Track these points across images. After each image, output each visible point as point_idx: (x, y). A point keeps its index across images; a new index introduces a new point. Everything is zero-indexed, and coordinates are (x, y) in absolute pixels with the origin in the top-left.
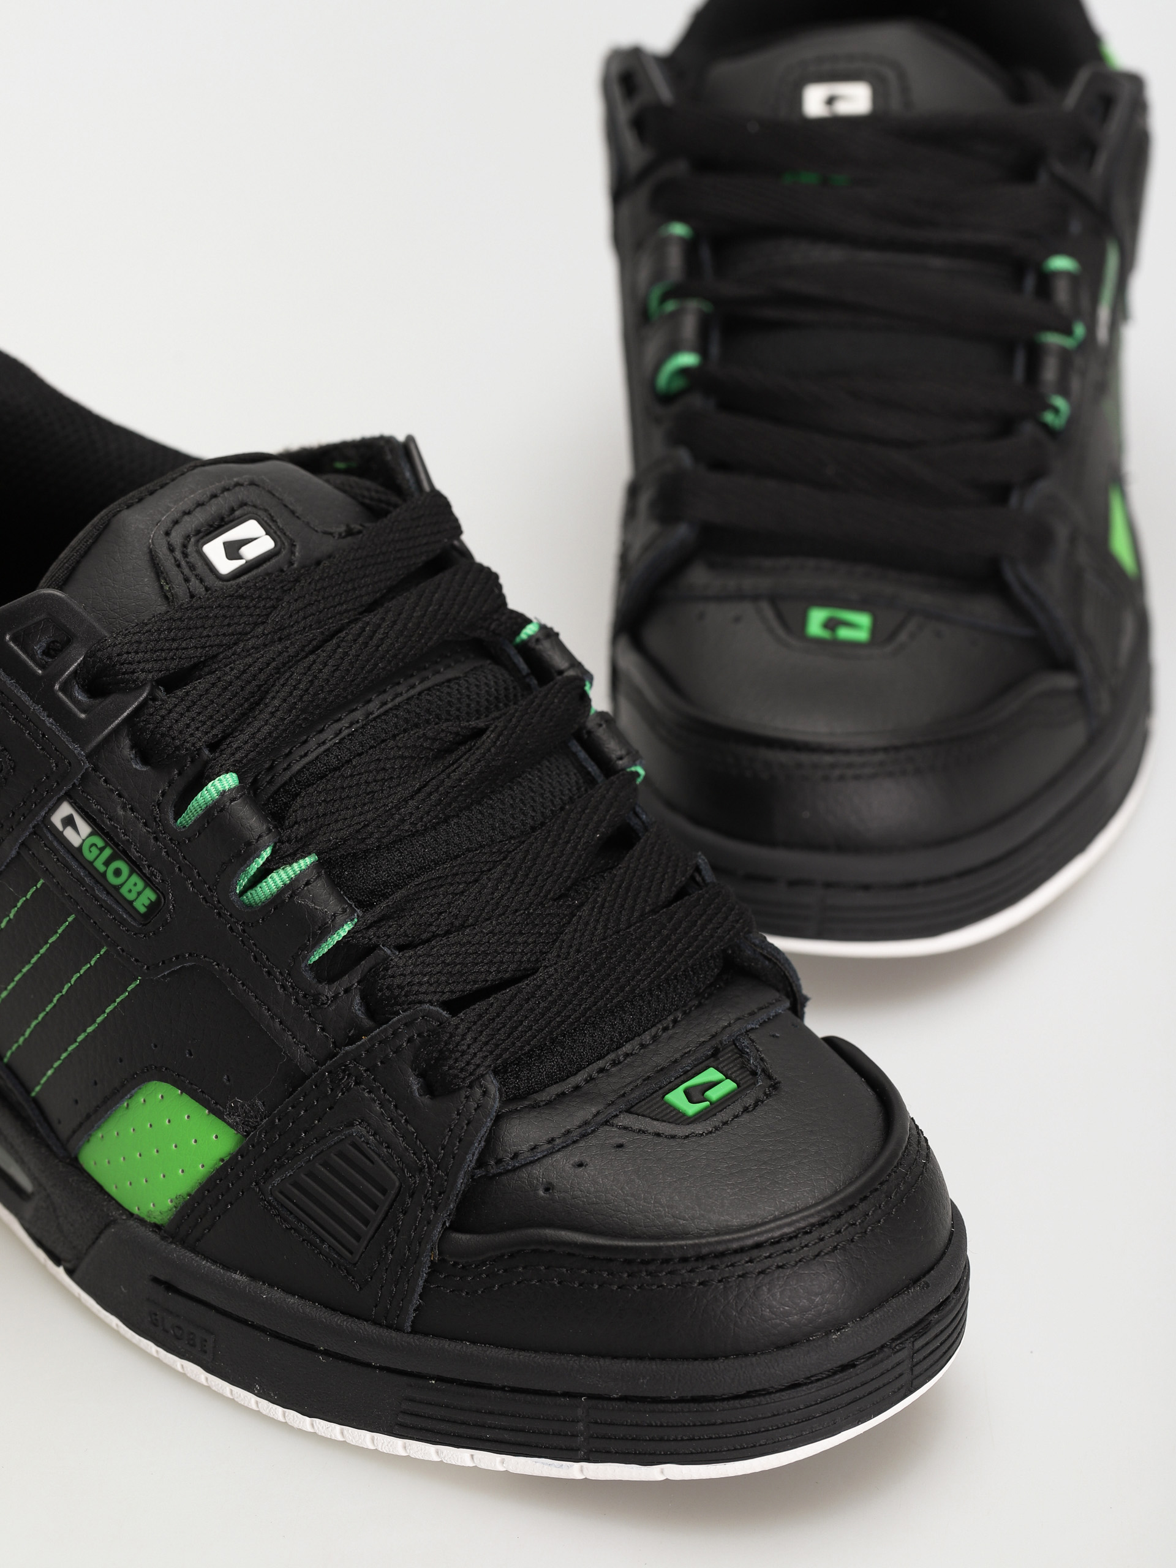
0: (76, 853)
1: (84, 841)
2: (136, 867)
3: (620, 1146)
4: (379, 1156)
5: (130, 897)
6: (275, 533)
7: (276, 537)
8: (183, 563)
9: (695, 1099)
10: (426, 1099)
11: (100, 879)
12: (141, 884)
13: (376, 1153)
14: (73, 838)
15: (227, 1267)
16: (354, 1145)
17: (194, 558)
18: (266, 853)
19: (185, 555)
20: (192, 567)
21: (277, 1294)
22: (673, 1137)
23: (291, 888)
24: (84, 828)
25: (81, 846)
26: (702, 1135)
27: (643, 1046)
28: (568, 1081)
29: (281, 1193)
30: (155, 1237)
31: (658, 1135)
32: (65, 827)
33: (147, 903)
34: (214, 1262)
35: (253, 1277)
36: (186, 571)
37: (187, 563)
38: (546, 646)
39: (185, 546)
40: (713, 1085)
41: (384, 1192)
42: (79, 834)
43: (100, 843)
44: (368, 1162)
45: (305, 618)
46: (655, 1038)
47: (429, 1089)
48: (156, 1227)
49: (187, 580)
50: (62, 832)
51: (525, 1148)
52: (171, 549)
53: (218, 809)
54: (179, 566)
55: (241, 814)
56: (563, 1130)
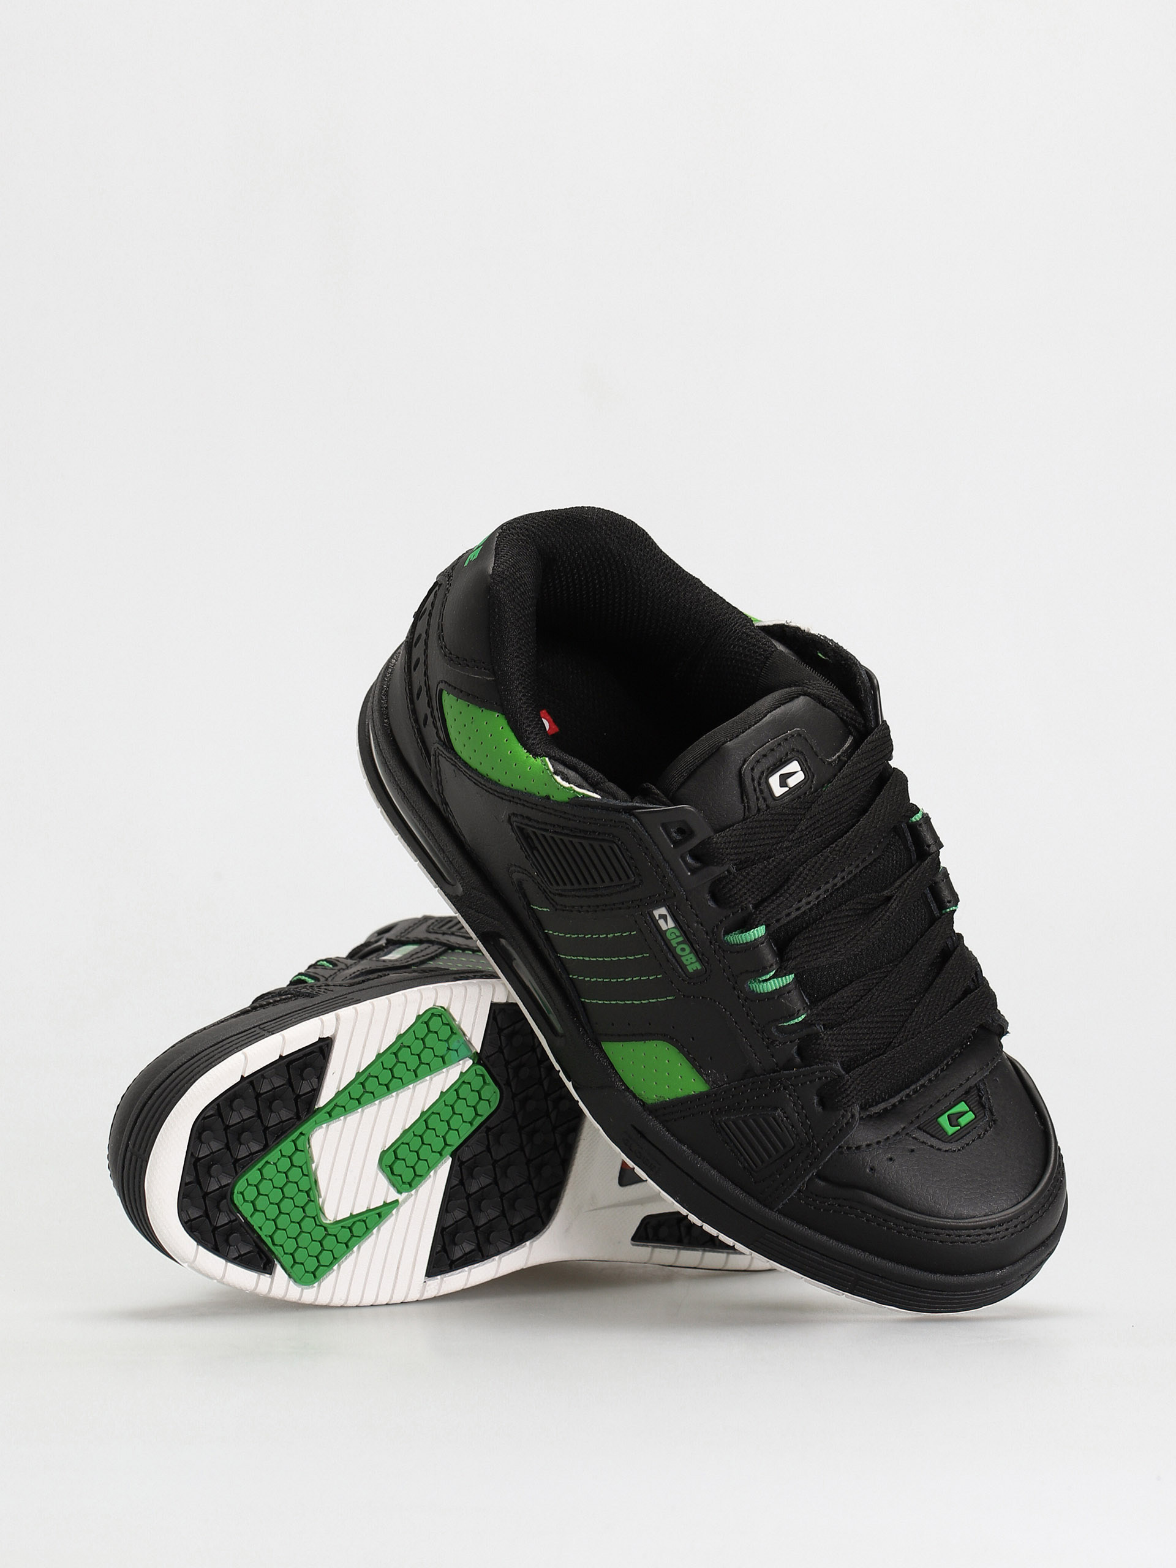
0: (662, 933)
1: (668, 929)
2: (694, 950)
3: (912, 1151)
4: (787, 1129)
5: (686, 963)
6: (806, 769)
7: (806, 773)
8: (758, 789)
9: (953, 1124)
10: (820, 1109)
11: (671, 950)
12: (694, 959)
13: (786, 1127)
14: (664, 927)
15: (680, 1141)
16: (774, 1118)
17: (763, 787)
18: (772, 974)
19: (759, 784)
20: (761, 791)
21: (706, 1166)
22: (939, 1149)
23: (779, 992)
24: (671, 924)
25: (666, 931)
26: (955, 1151)
27: (930, 1080)
28: (890, 1101)
29: (725, 1123)
30: (640, 1108)
31: (932, 1146)
32: (659, 918)
33: (695, 969)
34: (673, 1135)
35: (694, 1152)
36: (758, 794)
37: (760, 789)
38: (924, 828)
39: (760, 778)
40: (963, 1114)
41: (784, 1146)
42: (668, 925)
43: (678, 934)
44: (780, 1130)
45: (814, 829)
46: (936, 1076)
47: (822, 1103)
48: (643, 1104)
49: (758, 799)
50: (657, 921)
51: (864, 1144)
52: (753, 780)
53: (754, 945)
54: (755, 790)
55: (764, 952)
56: (885, 1137)
